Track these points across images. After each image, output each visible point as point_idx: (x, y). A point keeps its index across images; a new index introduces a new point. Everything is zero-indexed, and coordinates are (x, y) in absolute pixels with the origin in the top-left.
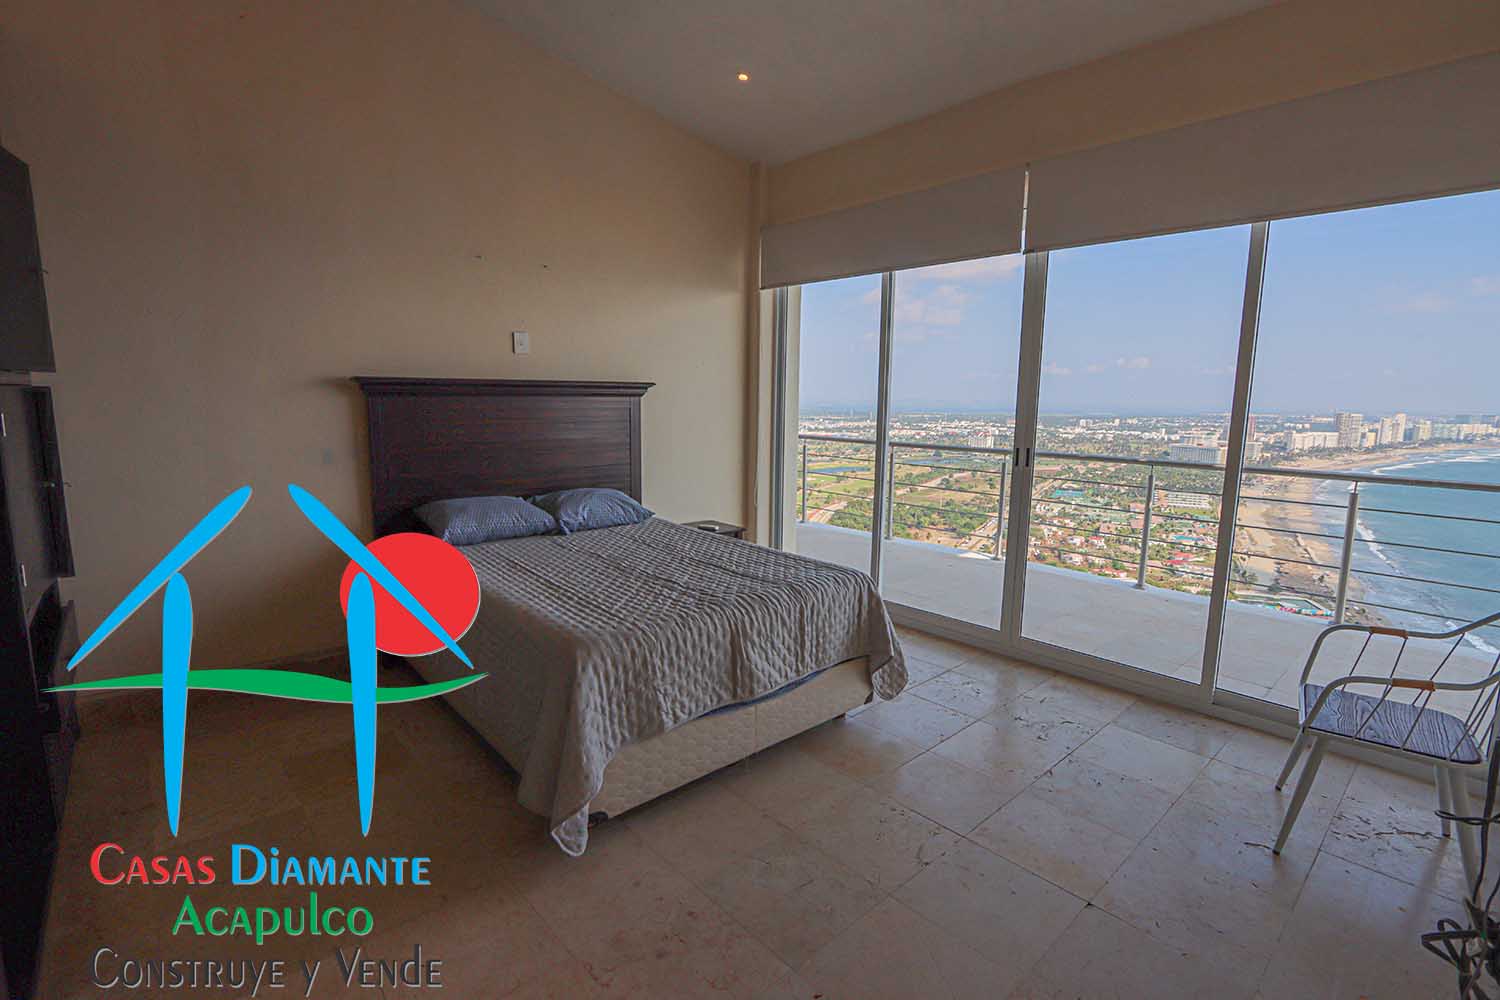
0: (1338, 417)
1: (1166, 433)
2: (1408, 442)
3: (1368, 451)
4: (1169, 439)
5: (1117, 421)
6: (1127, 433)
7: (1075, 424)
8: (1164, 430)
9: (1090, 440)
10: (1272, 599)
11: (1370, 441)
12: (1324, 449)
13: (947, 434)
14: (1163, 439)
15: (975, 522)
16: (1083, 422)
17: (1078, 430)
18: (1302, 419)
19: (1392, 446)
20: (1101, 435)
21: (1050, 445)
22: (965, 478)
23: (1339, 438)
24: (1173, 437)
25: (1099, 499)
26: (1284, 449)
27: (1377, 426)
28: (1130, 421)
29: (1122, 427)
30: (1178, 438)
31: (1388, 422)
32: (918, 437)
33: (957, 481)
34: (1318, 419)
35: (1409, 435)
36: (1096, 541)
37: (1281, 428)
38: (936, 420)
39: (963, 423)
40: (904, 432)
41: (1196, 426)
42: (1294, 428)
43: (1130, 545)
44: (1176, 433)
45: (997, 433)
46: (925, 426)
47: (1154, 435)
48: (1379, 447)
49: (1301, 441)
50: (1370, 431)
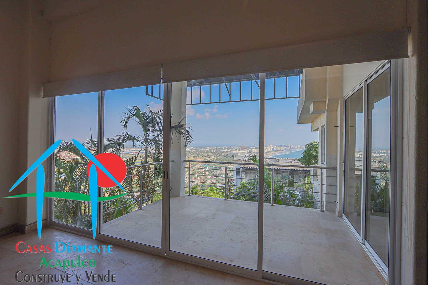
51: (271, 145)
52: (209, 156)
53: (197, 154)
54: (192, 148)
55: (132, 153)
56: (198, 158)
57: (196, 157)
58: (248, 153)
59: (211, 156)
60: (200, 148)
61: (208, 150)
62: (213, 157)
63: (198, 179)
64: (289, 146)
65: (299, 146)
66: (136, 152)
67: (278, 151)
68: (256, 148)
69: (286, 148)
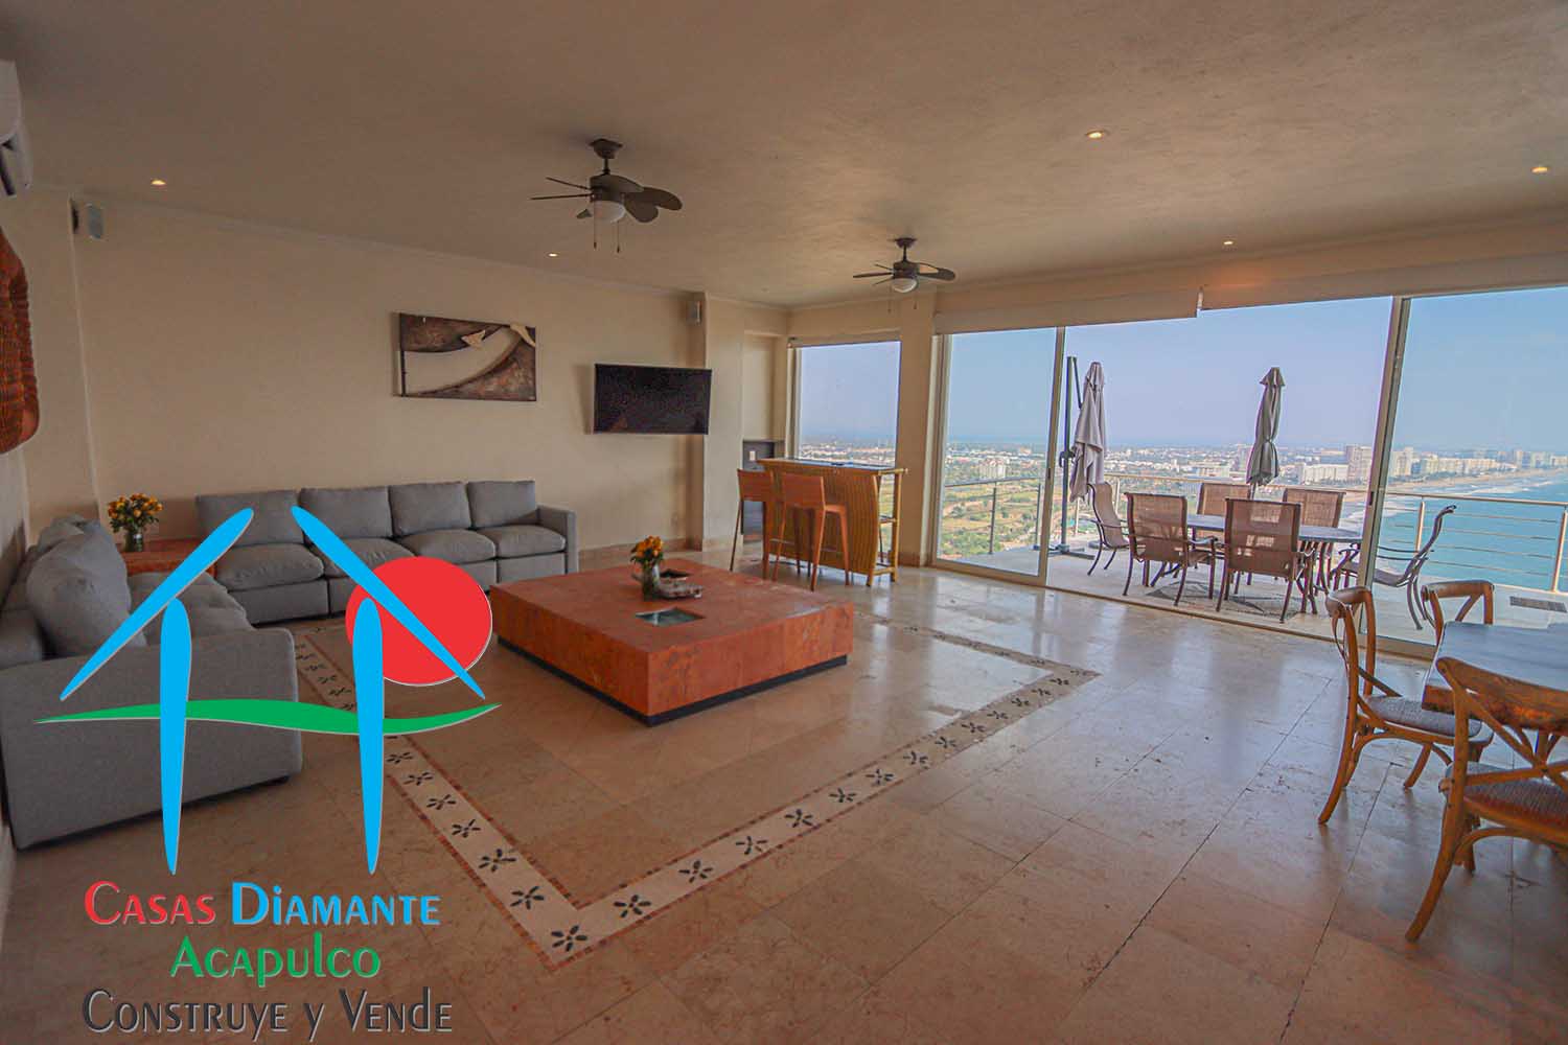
0: (1348, 450)
1: (1178, 463)
2: (1414, 476)
4: (1181, 470)
5: (1129, 452)
6: (1138, 463)
8: (1176, 461)
12: (1337, 481)
13: (957, 463)
14: (1175, 470)
18: (1311, 451)
19: (1400, 479)
20: (1113, 466)
22: (976, 506)
23: (1349, 471)
24: (1185, 468)
26: (1294, 480)
28: (1142, 452)
29: (1133, 457)
30: (1190, 469)
33: (968, 509)
34: (1328, 452)
35: (1416, 469)
37: (1291, 460)
39: (973, 452)
41: (1207, 457)
42: (1304, 460)
44: (1188, 463)
45: (1008, 462)
47: (1166, 466)
49: (1312, 473)
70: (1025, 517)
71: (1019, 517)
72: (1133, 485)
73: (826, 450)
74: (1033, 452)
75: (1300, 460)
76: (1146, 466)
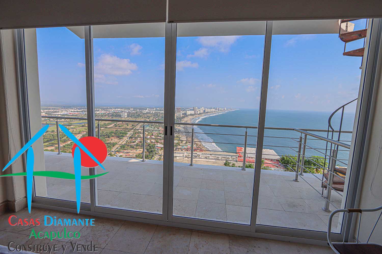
0: (194, 108)
3: (199, 114)
7: (146, 109)
9: (150, 113)
10: (186, 145)
11: (199, 113)
12: (192, 114)
13: (115, 112)
15: (124, 135)
16: (148, 109)
17: (147, 111)
18: (188, 108)
19: (202, 113)
20: (152, 112)
21: (141, 115)
22: (120, 123)
23: (194, 112)
25: (152, 127)
26: (186, 114)
27: (200, 109)
28: (157, 109)
29: (156, 110)
31: (201, 109)
32: (106, 113)
33: (118, 124)
34: (191, 108)
35: (204, 111)
36: (152, 137)
37: (185, 110)
38: (111, 109)
39: (119, 109)
40: (102, 112)
43: (160, 137)
46: (108, 110)
48: (200, 114)
49: (189, 113)
50: (199, 110)
51: (203, 108)
52: (148, 117)
53: (137, 115)
54: (133, 109)
55: (70, 113)
56: (138, 119)
57: (137, 118)
58: (183, 114)
59: (150, 117)
60: (140, 109)
61: (148, 111)
62: (152, 118)
63: (138, 139)
64: (218, 108)
65: (225, 109)
66: (75, 113)
67: (209, 113)
68: (190, 110)
69: (215, 110)
70: (133, 125)
71: (131, 125)
72: (156, 116)
73: (75, 110)
74: (134, 109)
75: (186, 110)
76: (158, 112)
